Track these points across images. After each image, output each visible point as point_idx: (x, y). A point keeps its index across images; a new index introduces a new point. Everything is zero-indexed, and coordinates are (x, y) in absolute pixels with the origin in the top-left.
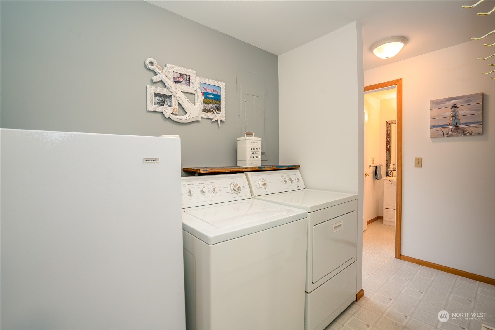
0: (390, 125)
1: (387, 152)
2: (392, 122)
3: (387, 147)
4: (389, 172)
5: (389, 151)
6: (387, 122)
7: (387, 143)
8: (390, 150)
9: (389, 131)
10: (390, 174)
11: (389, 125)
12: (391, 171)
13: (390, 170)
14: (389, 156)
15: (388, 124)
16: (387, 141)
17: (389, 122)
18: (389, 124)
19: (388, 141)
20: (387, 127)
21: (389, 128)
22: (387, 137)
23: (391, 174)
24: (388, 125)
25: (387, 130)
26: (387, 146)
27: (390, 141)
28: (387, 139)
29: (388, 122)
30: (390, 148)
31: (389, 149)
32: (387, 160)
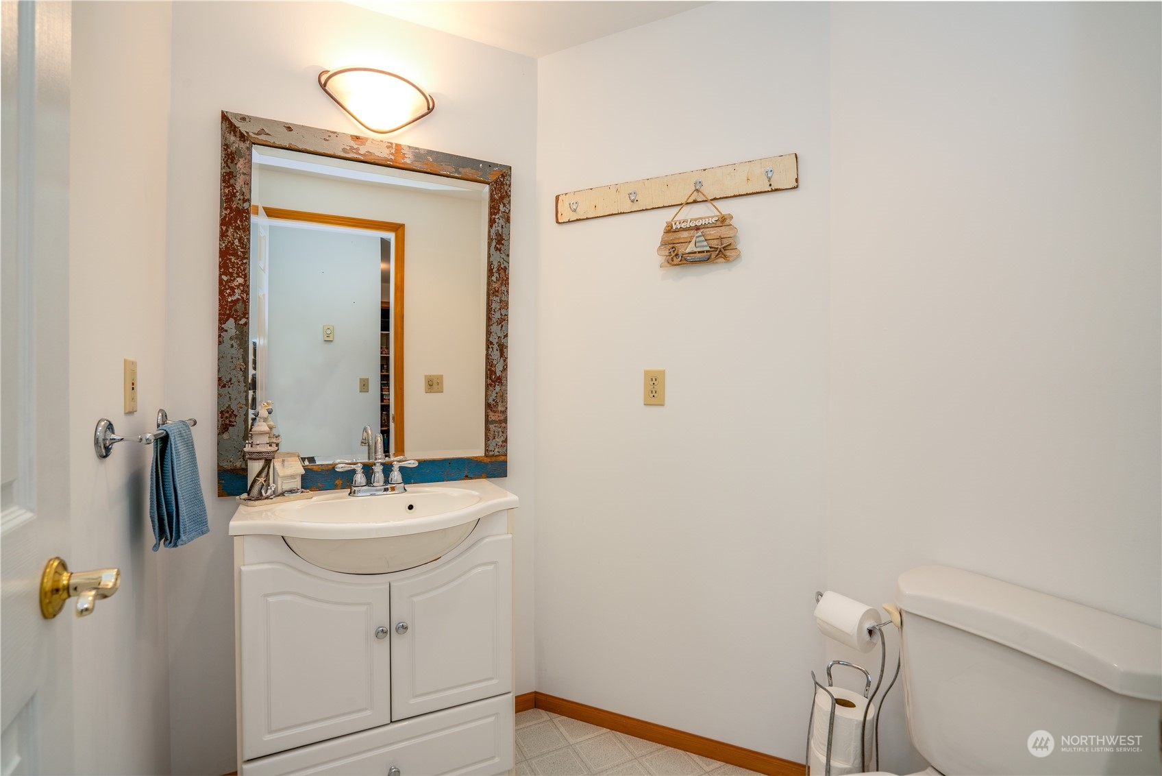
0: (249, 149)
1: (221, 330)
2: (262, 132)
3: (221, 292)
4: (255, 467)
5: (236, 320)
6: (225, 117)
7: (224, 267)
8: (245, 314)
9: (239, 183)
10: (262, 480)
11: (243, 146)
12: (268, 462)
13: (257, 456)
14: (236, 352)
15: (232, 138)
16: (224, 253)
17: (243, 127)
18: (243, 138)
19: (235, 254)
20: (229, 157)
21: (240, 164)
22: (224, 222)
23: (267, 480)
24: (236, 144)
25: (228, 178)
26: (224, 288)
27: (246, 255)
28: (223, 235)
29: (237, 124)
30: (246, 302)
31: (239, 306)
32: (222, 384)
